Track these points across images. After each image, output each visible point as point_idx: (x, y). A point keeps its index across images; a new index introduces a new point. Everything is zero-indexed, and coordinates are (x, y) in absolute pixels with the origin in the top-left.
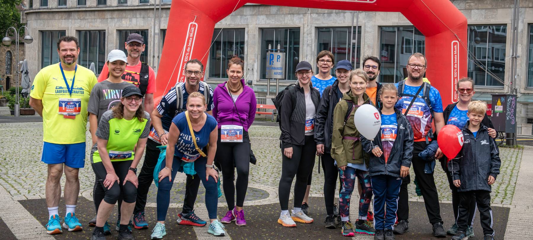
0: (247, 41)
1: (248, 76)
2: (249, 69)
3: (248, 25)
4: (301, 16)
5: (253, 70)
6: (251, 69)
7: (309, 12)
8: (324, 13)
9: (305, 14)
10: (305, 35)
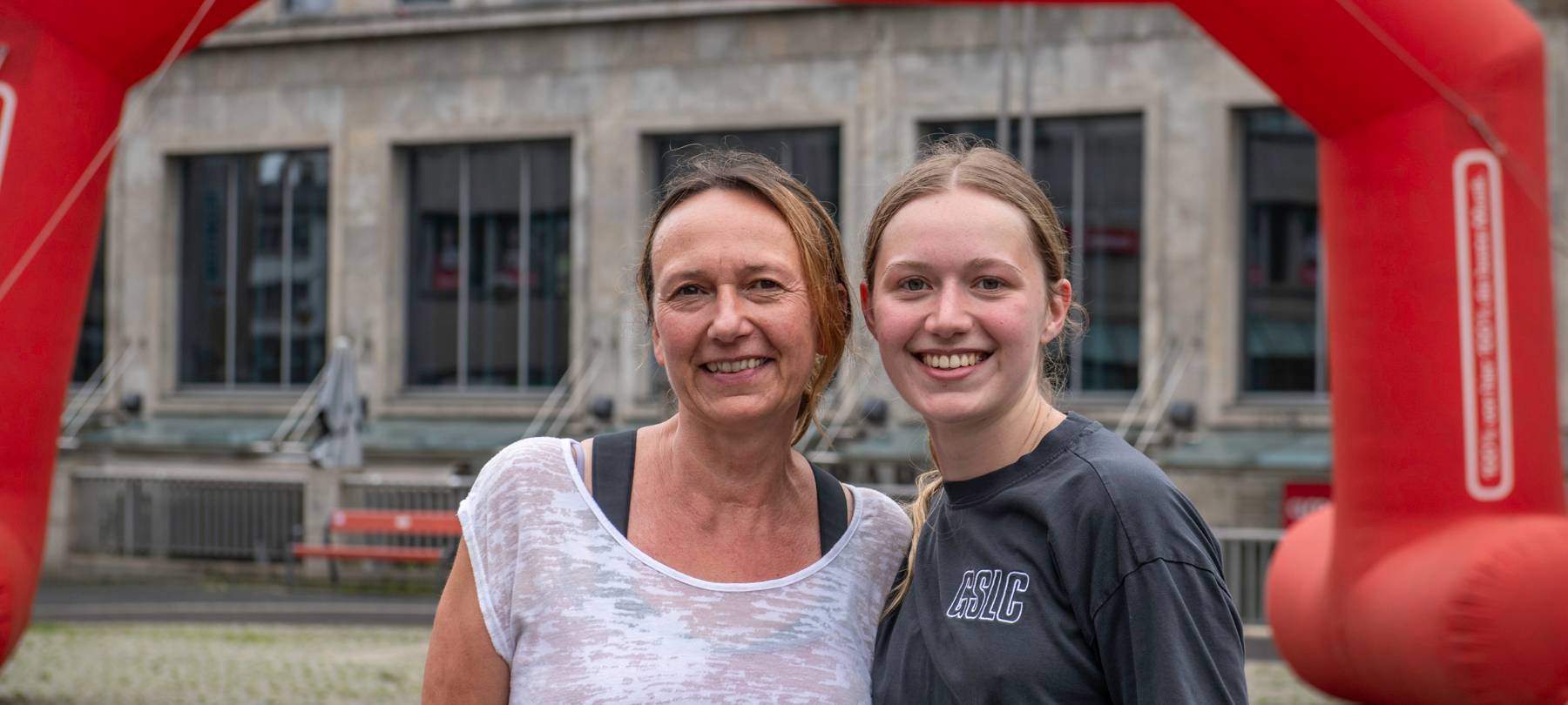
0: (588, 203)
1: (594, 372)
2: (595, 344)
3: (586, 120)
4: (848, 67)
5: (615, 344)
6: (605, 339)
7: (886, 46)
8: (957, 51)
9: (863, 57)
10: (870, 162)
